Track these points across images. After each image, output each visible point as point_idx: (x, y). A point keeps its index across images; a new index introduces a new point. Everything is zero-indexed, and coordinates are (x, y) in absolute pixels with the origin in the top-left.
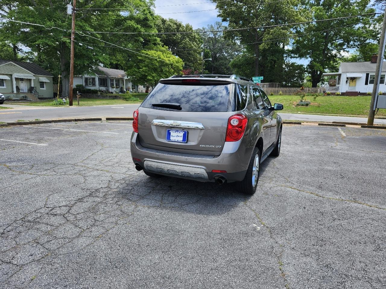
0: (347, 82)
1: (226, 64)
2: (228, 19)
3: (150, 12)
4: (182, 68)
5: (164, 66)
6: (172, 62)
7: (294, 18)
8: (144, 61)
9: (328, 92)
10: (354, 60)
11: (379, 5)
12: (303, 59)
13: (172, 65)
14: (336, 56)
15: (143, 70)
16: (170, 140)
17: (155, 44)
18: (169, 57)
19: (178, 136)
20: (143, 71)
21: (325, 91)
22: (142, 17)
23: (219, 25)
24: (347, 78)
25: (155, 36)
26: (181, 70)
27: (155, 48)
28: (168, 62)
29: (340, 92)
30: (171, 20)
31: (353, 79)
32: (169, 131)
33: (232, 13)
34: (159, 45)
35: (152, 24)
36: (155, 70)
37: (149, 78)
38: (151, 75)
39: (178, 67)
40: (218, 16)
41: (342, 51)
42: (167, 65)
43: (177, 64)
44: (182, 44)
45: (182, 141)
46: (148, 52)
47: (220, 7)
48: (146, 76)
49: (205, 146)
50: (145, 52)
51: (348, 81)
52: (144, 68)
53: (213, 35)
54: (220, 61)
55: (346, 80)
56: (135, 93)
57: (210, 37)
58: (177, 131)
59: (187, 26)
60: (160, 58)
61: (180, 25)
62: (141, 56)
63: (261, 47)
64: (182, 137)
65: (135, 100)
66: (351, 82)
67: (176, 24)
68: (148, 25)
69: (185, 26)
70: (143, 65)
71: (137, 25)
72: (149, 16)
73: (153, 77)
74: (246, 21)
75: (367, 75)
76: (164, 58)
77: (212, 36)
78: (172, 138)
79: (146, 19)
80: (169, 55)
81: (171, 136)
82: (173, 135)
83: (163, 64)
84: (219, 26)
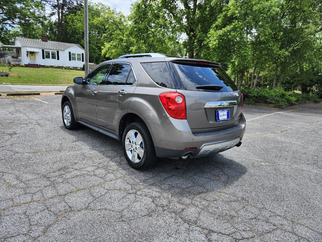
0: (27, 55)
9: (12, 63)
21: (10, 63)
24: (27, 52)
29: (23, 63)
31: (32, 53)
51: (29, 55)
55: (26, 53)
66: (31, 56)
75: (43, 51)
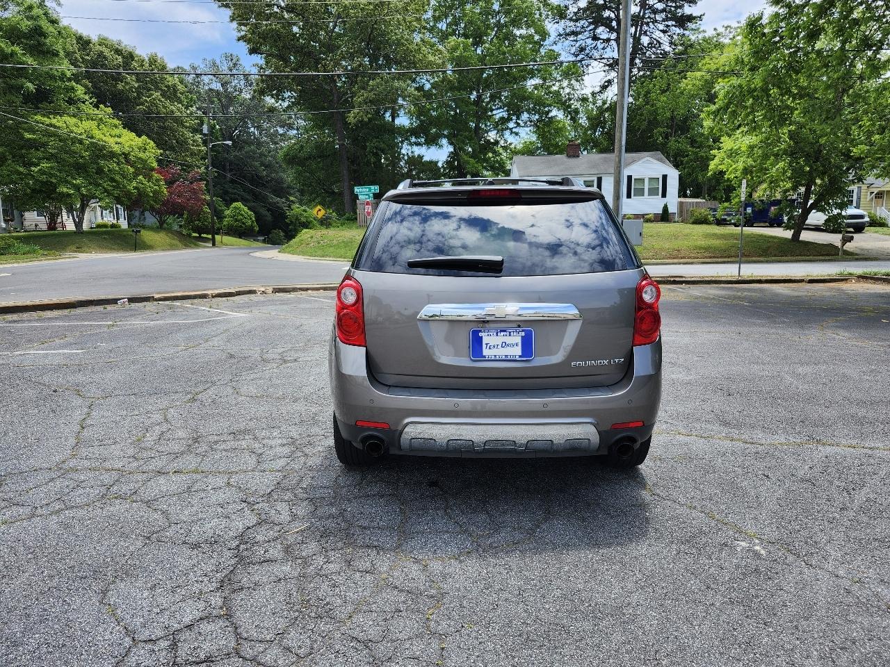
1: (262, 155)
2: (264, 48)
3: (46, 14)
4: (155, 165)
5: (104, 157)
6: (127, 149)
7: (414, 56)
8: (44, 145)
10: (529, 151)
11: (565, 44)
12: (433, 148)
13: (126, 155)
14: (497, 143)
15: (40, 170)
16: (485, 357)
17: (71, 101)
18: (119, 136)
19: (505, 345)
20: (42, 172)
22: (26, 25)
23: (232, 60)
25: (69, 80)
26: (153, 169)
27: (72, 109)
28: (116, 148)
30: (103, 42)
32: (476, 333)
33: (273, 36)
34: (84, 102)
35: (58, 47)
36: (80, 169)
37: (65, 190)
38: (67, 182)
39: (144, 161)
40: (239, 40)
41: (507, 133)
42: (112, 155)
43: (141, 155)
44: (142, 104)
45: (520, 356)
46: (54, 121)
47: (240, 17)
48: (55, 187)
49: (585, 364)
50: (46, 119)
52: (45, 165)
53: (219, 85)
54: (247, 148)
56: (15, 232)
57: (211, 90)
58: (501, 331)
59: (153, 61)
60: (92, 137)
61: (131, 56)
62: (32, 131)
63: (352, 117)
64: (520, 345)
65: (29, 252)
67: (118, 52)
68: (45, 48)
69: (147, 59)
70: (40, 154)
71: (13, 44)
72: (44, 24)
73: (77, 188)
74: (309, 57)
76: (104, 138)
77: (217, 86)
78: (486, 352)
79: (38, 32)
80: (116, 131)
81: (484, 346)
82: (492, 344)
83: (100, 152)
84: (232, 65)
